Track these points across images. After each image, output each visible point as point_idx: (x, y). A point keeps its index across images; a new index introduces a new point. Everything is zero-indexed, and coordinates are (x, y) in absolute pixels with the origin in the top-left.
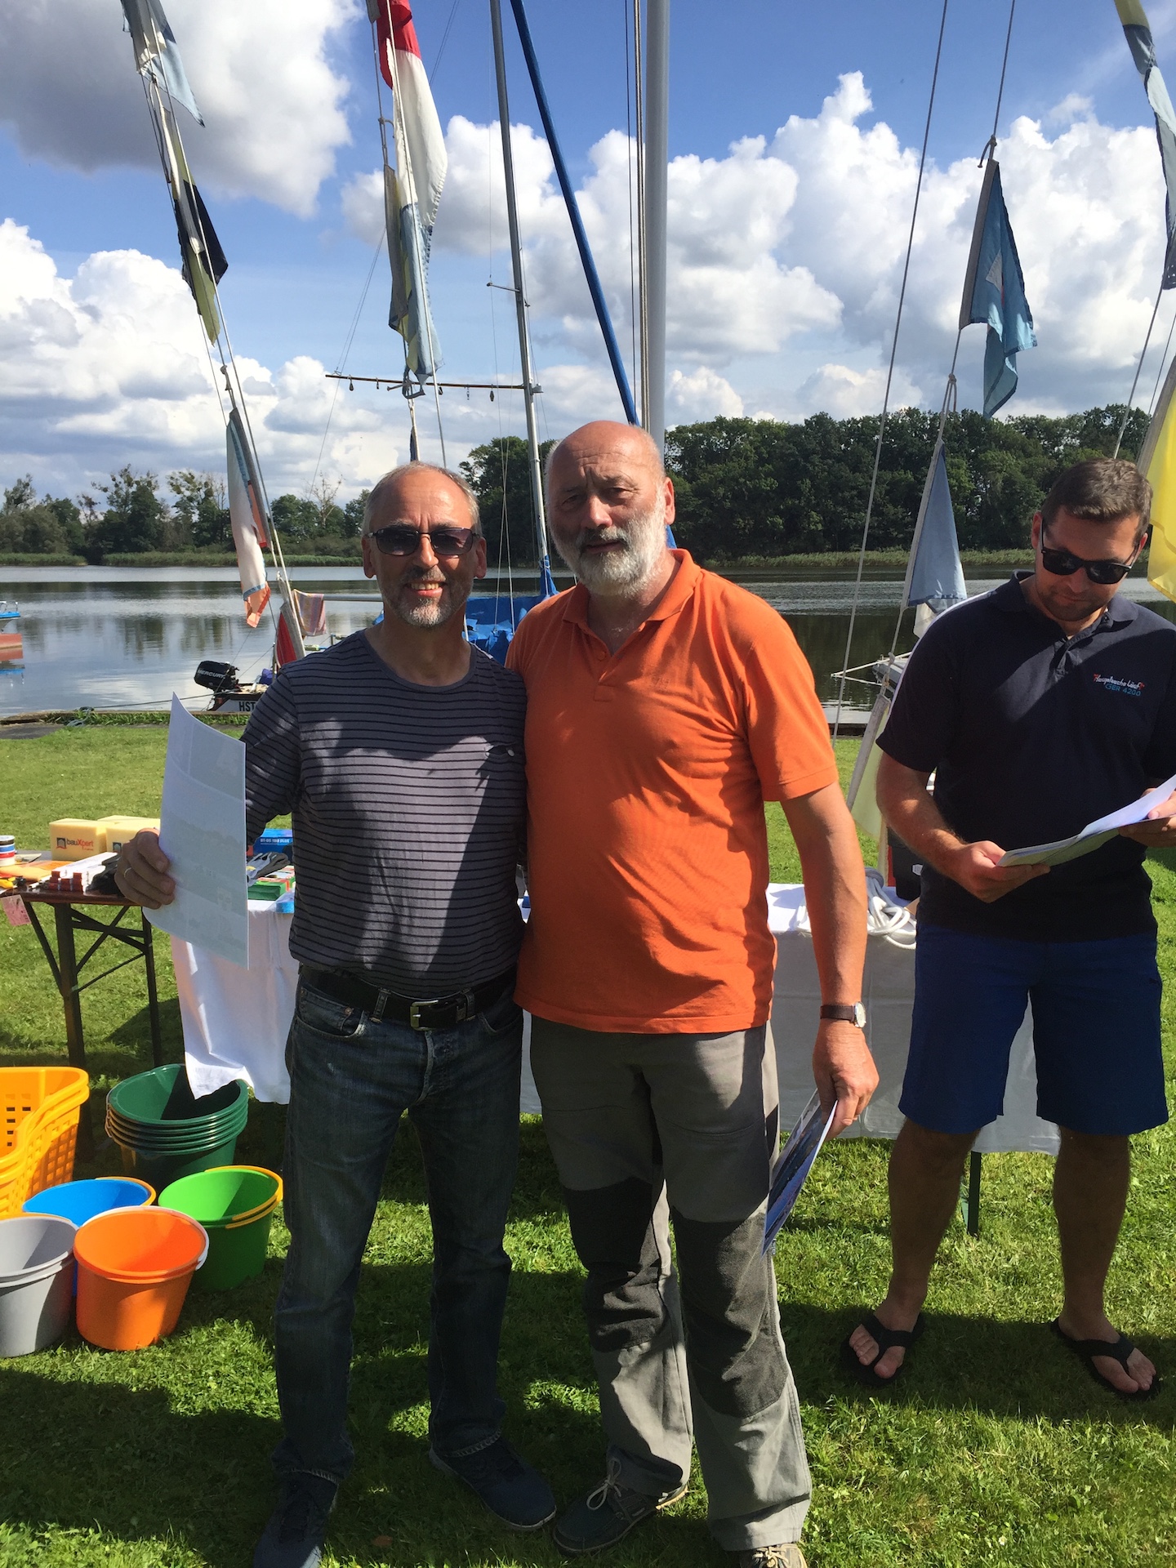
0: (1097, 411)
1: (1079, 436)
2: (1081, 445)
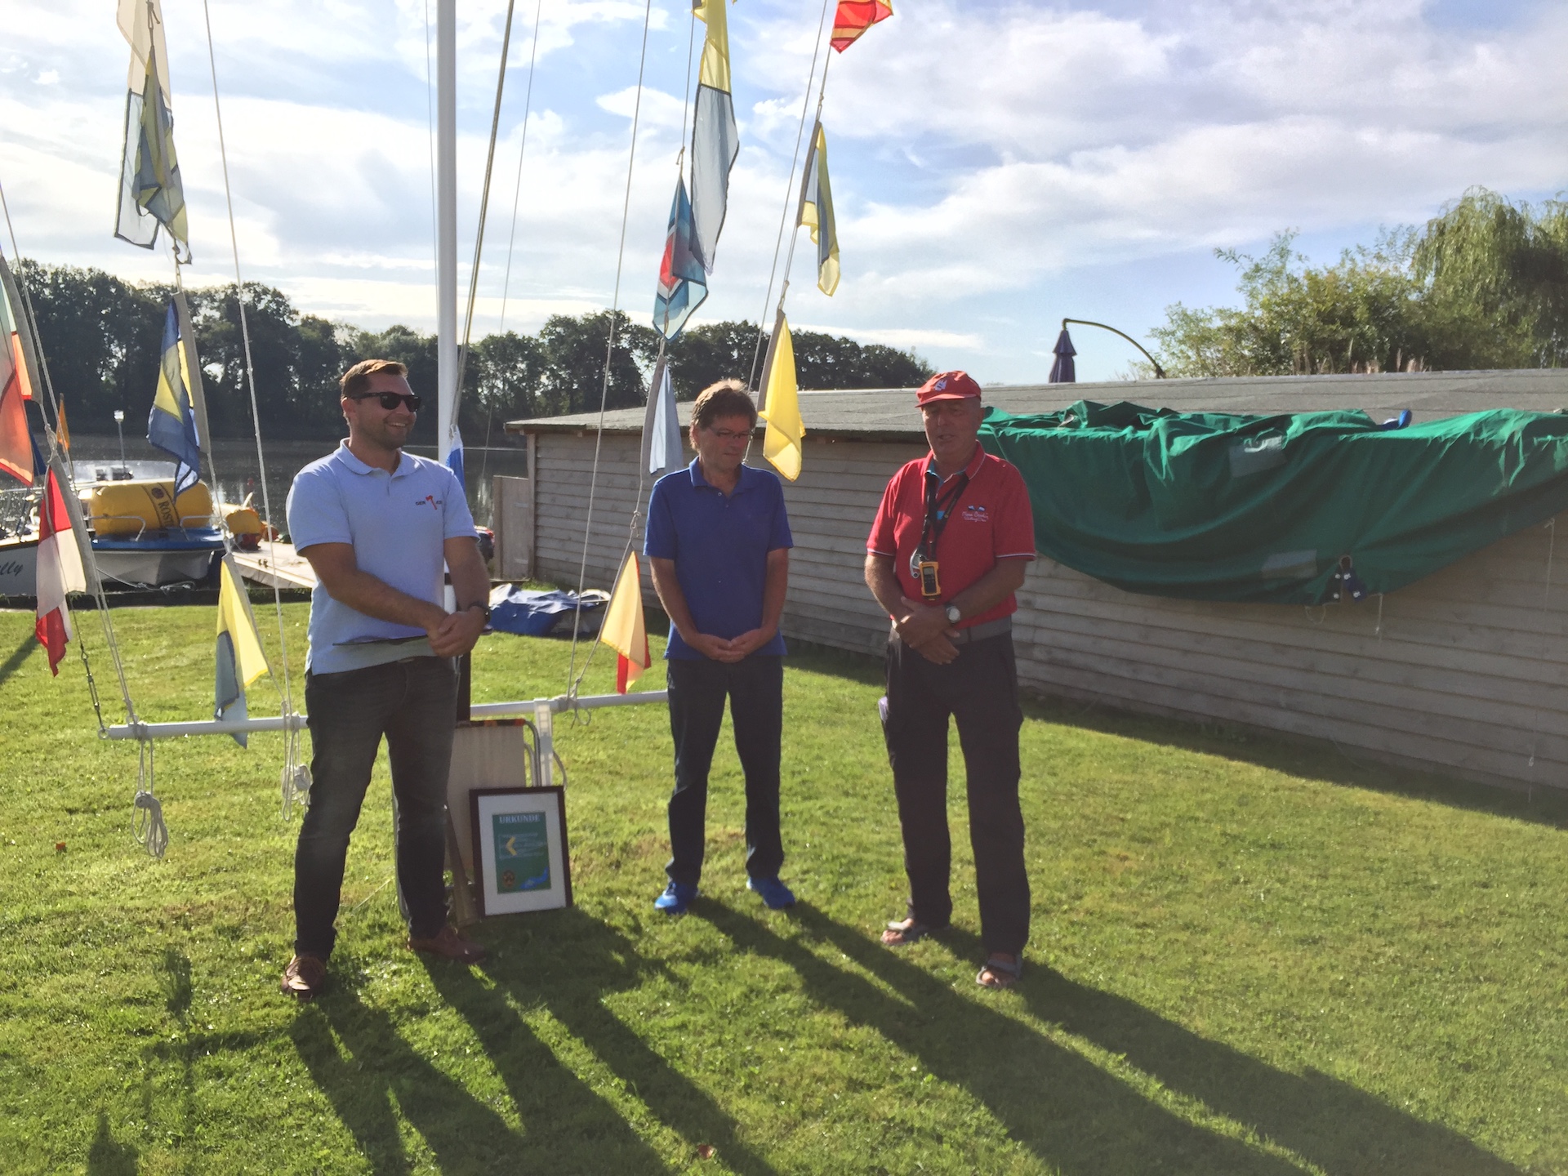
0: (234, 287)
1: (218, 309)
2: (221, 318)
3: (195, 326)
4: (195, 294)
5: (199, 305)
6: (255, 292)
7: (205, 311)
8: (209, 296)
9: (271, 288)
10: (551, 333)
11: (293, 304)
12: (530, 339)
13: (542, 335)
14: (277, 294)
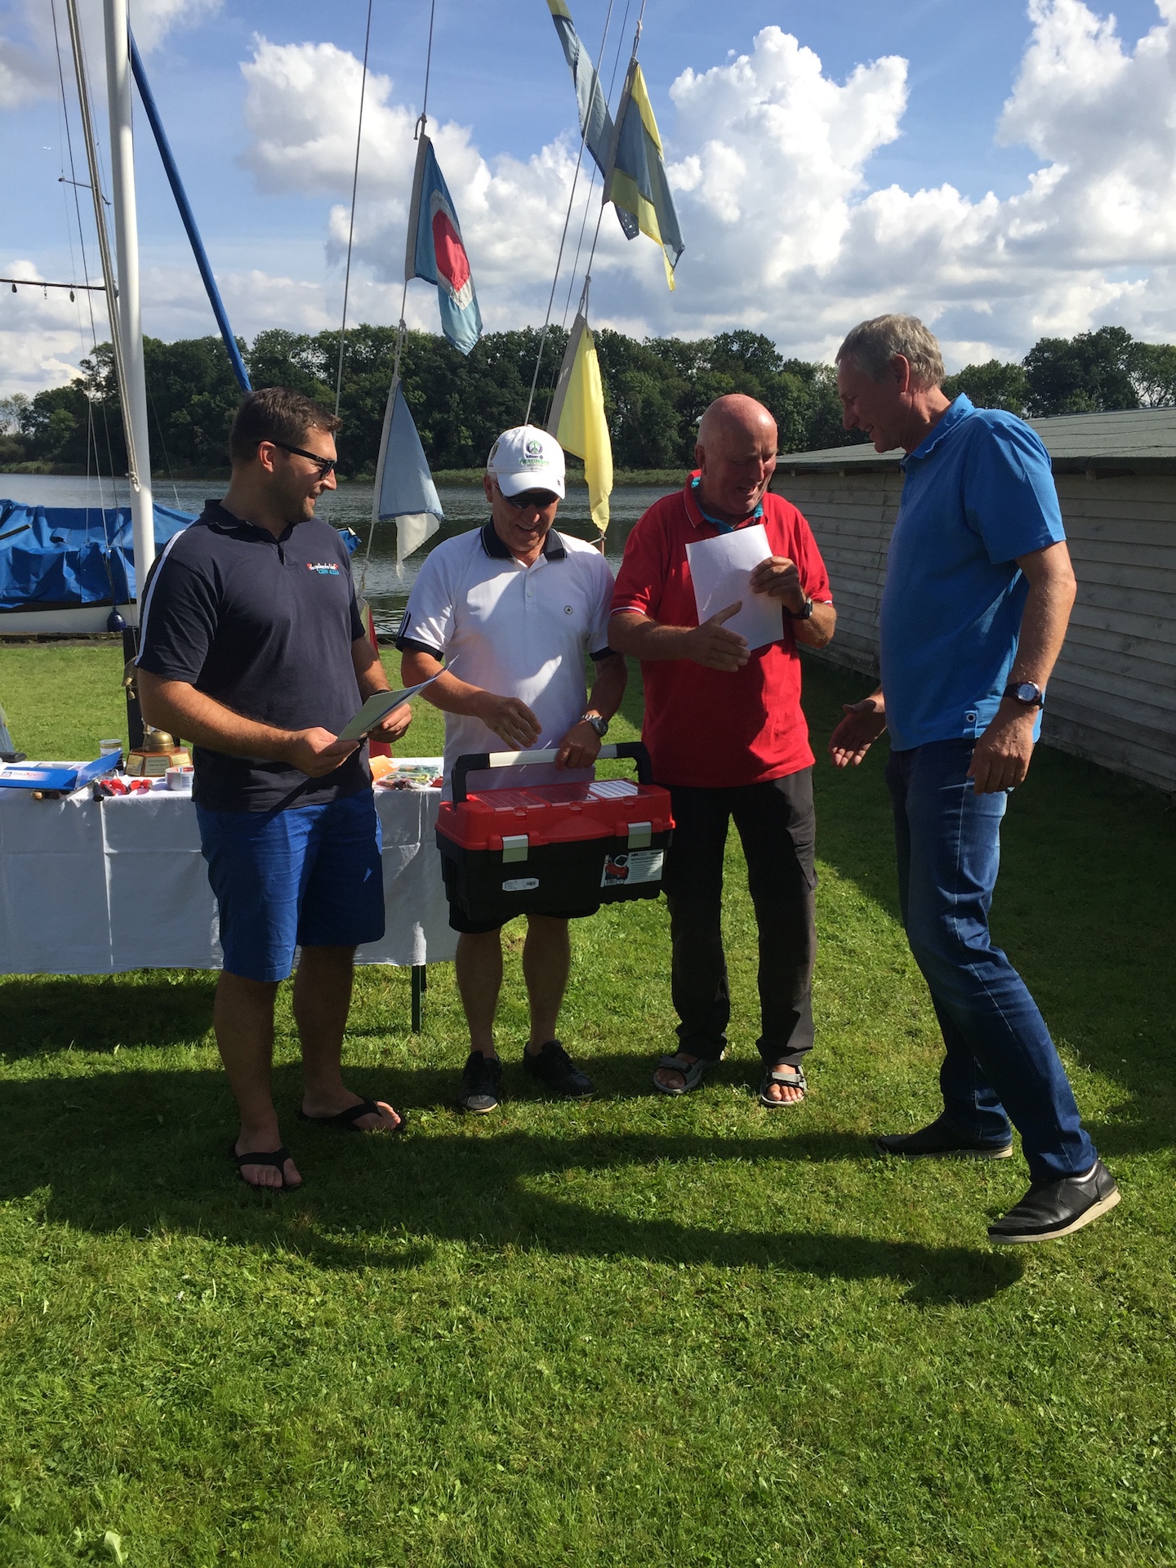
0: (725, 336)
1: (710, 360)
2: (712, 369)
3: (690, 378)
4: (690, 346)
5: (694, 359)
6: (745, 341)
7: (698, 363)
8: (702, 346)
9: (758, 335)
10: (1037, 360)
11: (777, 350)
12: (1013, 367)
13: (1027, 361)
14: (763, 341)
